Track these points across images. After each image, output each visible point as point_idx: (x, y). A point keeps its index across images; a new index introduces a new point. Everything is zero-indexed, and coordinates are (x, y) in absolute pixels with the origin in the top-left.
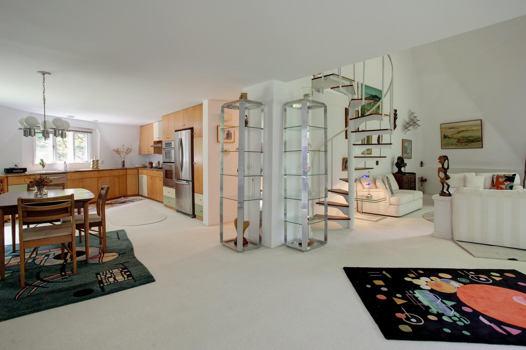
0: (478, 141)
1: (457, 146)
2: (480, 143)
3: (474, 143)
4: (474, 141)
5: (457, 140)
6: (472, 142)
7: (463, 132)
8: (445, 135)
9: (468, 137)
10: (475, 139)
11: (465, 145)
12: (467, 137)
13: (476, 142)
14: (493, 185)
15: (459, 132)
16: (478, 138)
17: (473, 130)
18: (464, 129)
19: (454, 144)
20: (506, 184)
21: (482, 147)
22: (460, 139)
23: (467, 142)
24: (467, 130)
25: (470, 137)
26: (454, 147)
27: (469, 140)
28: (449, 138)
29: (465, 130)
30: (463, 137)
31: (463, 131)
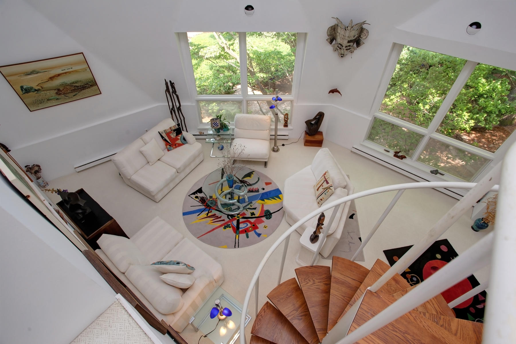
0: (92, 86)
1: (60, 100)
2: (95, 87)
3: (87, 90)
4: (86, 87)
5: (56, 91)
6: (84, 89)
7: (59, 78)
8: (25, 87)
9: (73, 83)
10: (86, 84)
11: (74, 96)
12: (71, 84)
13: (89, 88)
14: (170, 144)
15: (52, 78)
16: (90, 82)
17: (76, 71)
18: (59, 71)
19: (53, 98)
20: (179, 138)
21: (100, 93)
22: (61, 89)
23: (74, 90)
24: (66, 73)
25: (76, 82)
26: (54, 102)
27: (78, 86)
28: (36, 90)
29: (63, 73)
30: (65, 85)
31: (59, 75)
